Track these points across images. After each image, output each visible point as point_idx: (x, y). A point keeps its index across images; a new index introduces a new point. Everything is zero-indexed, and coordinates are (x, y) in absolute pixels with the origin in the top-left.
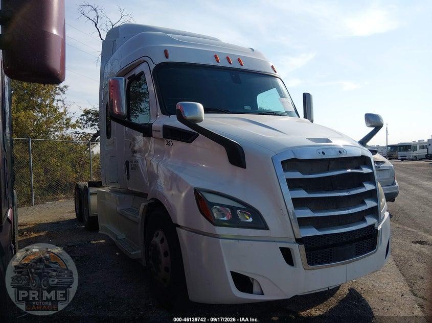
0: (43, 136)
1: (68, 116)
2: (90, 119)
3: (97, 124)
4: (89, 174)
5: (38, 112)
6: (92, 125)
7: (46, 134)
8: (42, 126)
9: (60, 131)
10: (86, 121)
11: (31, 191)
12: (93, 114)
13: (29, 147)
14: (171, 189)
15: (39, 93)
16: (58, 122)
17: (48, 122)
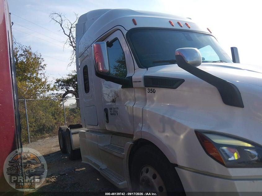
0: (33, 97)
1: (48, 83)
2: (60, 85)
3: (65, 87)
4: (63, 119)
5: (28, 82)
6: (62, 88)
7: (35, 95)
8: (32, 91)
9: (43, 93)
10: (58, 86)
11: (28, 134)
12: (62, 82)
13: (25, 105)
14: (164, 131)
15: (29, 69)
16: (42, 88)
17: (36, 88)
